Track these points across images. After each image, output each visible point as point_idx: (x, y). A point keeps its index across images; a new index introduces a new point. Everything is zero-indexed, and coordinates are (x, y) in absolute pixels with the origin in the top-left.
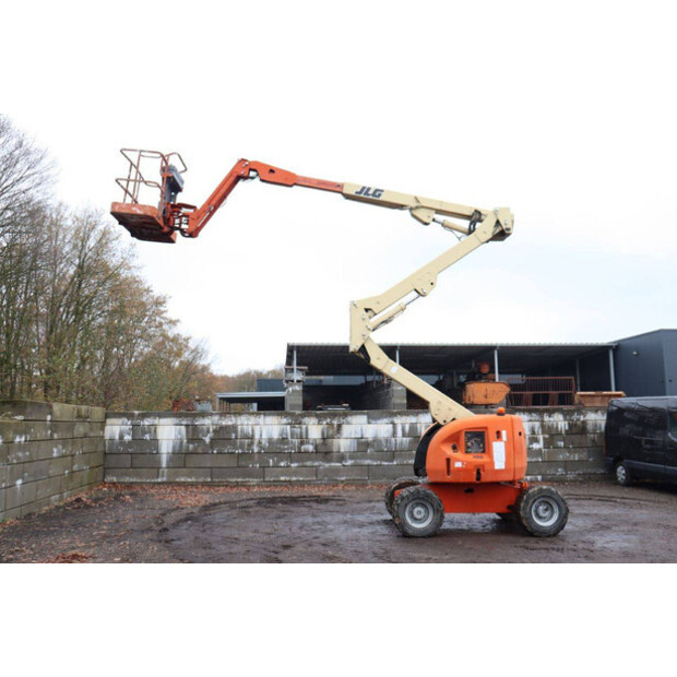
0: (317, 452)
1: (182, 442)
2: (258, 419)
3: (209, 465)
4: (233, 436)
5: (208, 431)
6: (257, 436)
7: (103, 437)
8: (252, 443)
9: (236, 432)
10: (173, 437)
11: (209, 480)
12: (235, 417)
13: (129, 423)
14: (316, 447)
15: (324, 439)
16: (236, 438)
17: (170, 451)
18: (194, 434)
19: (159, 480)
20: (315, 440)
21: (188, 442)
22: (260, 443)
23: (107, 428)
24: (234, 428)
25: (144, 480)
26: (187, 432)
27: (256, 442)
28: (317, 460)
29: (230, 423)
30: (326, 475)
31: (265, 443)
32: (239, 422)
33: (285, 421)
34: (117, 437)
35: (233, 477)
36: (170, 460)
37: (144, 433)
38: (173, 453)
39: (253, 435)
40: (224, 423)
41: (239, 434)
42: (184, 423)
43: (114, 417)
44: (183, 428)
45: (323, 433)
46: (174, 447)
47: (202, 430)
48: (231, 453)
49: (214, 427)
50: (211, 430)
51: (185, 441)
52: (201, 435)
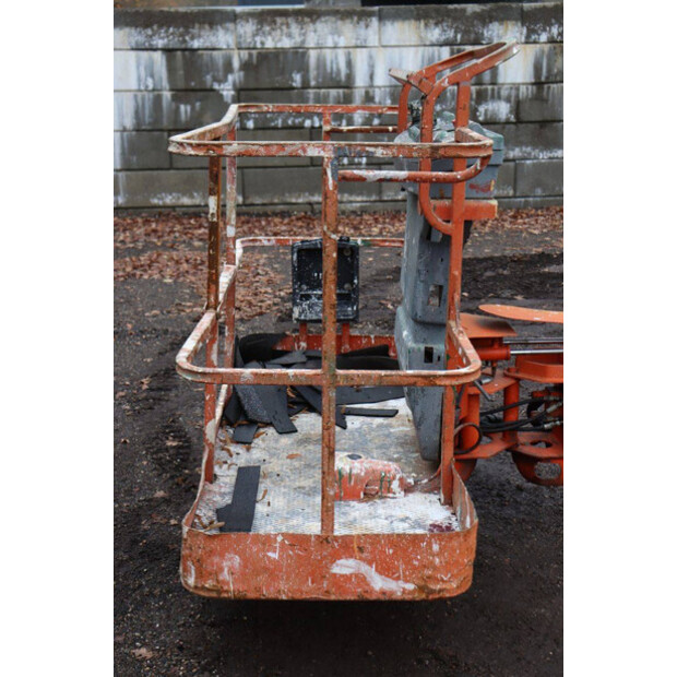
0: (519, 121)
1: (158, 100)
2: (362, 31)
4: (297, 79)
5: (229, 67)
6: (361, 81)
8: (348, 99)
9: (304, 69)
10: (133, 85)
12: (301, 24)
14: (517, 107)
15: (538, 84)
16: (306, 85)
18: (188, 76)
20: (516, 87)
21: (174, 98)
22: (369, 98)
24: (298, 56)
26: (171, 69)
27: (358, 95)
28: (519, 144)
29: (286, 43)
30: (538, 184)
31: (382, 98)
32: (311, 41)
33: (435, 34)
35: (301, 190)
38: (138, 130)
39: (350, 77)
40: (269, 44)
41: (313, 73)
42: (160, 43)
44: (158, 57)
45: (537, 69)
46: (137, 114)
47: (212, 65)
48: (294, 127)
49: (245, 54)
50: (236, 64)
51: (167, 95)
52: (209, 78)
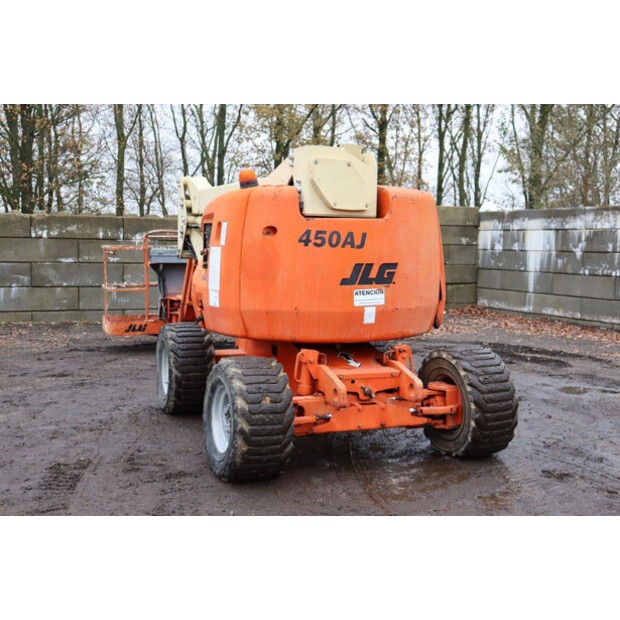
1: (550, 255)
3: (578, 293)
4: (610, 247)
5: (580, 240)
7: (477, 245)
9: (614, 241)
10: (541, 248)
11: (579, 316)
12: (615, 215)
13: (500, 226)
16: (614, 251)
17: (538, 269)
18: (563, 244)
19: (526, 309)
21: (557, 255)
23: (481, 234)
24: (613, 233)
25: (511, 308)
26: (557, 240)
29: (607, 226)
34: (489, 247)
35: (608, 314)
36: (538, 281)
37: (514, 241)
38: (541, 272)
40: (599, 227)
41: (618, 244)
42: (553, 226)
43: (487, 219)
44: (552, 233)
46: (542, 263)
47: (573, 238)
48: (607, 276)
49: (587, 232)
50: (583, 238)
51: (554, 253)
52: (571, 245)
